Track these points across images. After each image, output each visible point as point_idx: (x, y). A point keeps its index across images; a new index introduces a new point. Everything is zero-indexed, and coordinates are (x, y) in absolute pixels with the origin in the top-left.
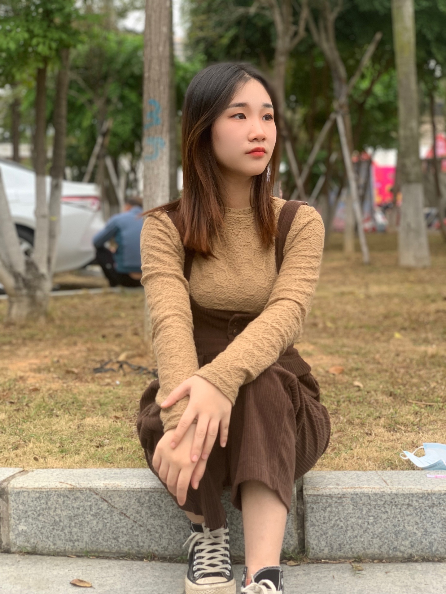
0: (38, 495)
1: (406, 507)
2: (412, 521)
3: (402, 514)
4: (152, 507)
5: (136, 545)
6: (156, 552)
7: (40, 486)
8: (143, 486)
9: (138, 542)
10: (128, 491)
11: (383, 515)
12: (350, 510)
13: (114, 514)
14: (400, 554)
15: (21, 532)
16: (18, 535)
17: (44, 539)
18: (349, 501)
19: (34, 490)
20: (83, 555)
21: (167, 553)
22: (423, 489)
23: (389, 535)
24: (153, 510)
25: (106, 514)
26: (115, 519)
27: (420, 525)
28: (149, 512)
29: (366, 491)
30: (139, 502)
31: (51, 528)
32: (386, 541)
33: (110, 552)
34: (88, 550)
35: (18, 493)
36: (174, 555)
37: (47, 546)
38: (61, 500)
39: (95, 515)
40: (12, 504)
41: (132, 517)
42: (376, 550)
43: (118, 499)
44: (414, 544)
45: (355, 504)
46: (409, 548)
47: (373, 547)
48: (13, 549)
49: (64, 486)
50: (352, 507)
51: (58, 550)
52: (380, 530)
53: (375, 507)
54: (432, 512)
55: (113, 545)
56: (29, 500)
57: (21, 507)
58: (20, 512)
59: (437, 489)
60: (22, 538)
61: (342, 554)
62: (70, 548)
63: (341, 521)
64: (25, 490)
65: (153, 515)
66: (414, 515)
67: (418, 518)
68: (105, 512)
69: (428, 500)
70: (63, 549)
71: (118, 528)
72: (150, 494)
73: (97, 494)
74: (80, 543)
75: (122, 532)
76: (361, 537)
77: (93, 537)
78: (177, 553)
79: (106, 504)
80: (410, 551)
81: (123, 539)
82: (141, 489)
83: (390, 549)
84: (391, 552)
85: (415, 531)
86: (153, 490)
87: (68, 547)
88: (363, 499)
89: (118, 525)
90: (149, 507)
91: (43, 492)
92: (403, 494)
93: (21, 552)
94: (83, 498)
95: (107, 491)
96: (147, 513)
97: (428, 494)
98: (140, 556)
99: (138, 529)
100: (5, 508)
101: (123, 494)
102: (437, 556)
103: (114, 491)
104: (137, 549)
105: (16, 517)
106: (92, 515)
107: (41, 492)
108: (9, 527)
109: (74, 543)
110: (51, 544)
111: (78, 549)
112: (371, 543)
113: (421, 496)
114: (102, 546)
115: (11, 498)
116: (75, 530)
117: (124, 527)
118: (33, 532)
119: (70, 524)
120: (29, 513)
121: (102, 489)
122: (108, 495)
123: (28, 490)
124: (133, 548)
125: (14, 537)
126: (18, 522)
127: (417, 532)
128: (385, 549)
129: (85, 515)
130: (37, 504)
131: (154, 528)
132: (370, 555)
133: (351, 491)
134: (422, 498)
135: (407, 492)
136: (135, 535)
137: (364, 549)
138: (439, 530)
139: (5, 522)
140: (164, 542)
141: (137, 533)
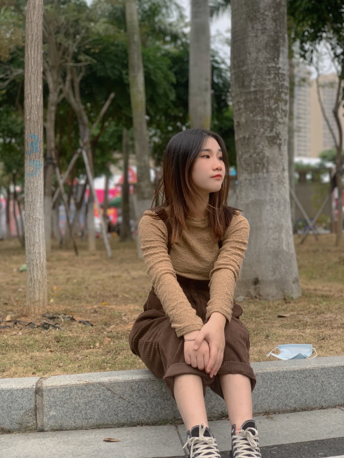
0: (64, 390)
1: (291, 379)
2: (295, 387)
3: (289, 384)
4: (140, 391)
5: (130, 418)
6: (143, 421)
7: (65, 384)
8: (134, 379)
9: (131, 415)
10: (124, 382)
11: (279, 385)
12: (261, 384)
13: (115, 398)
14: (289, 408)
15: (51, 416)
16: (50, 419)
17: (68, 420)
18: (260, 377)
19: (61, 387)
20: (95, 427)
21: (149, 421)
22: (300, 367)
23: (282, 397)
24: (141, 394)
25: (110, 399)
26: (116, 402)
27: (300, 389)
28: (138, 395)
29: (269, 371)
30: (132, 389)
31: (73, 411)
32: (281, 401)
33: (113, 424)
34: (98, 424)
35: (50, 390)
36: (154, 421)
37: (70, 424)
38: (79, 392)
39: (102, 400)
40: (45, 398)
41: (127, 399)
42: (276, 407)
43: (118, 388)
44: (297, 401)
45: (263, 379)
46: (294, 404)
47: (274, 405)
48: (46, 429)
49: (81, 382)
50: (261, 381)
51: (78, 426)
52: (278, 394)
53: (274, 381)
54: (306, 381)
55: (114, 419)
56: (58, 394)
57: (52, 399)
58: (52, 403)
59: (308, 367)
60: (52, 420)
61: (257, 411)
62: (86, 424)
63: (256, 391)
64: (55, 387)
65: (141, 397)
66: (296, 383)
67: (298, 385)
68: (109, 397)
69: (304, 374)
70: (80, 425)
71: (118, 407)
72: (139, 383)
73: (104, 386)
74: (92, 420)
75: (121, 410)
76: (267, 400)
77: (101, 415)
78: (156, 420)
79: (110, 392)
80: (294, 406)
81: (121, 414)
82: (133, 380)
83: (283, 405)
84: (284, 407)
85: (297, 393)
86: (141, 381)
87: (84, 423)
88: (267, 376)
89: (118, 405)
90: (138, 392)
91: (67, 387)
92: (290, 372)
93: (52, 430)
94: (94, 389)
95: (111, 383)
96: (137, 396)
97: (304, 370)
98: (132, 424)
99: (131, 407)
100: (40, 401)
101: (121, 384)
102: (310, 407)
103: (115, 383)
104: (131, 420)
105: (48, 406)
106: (101, 400)
107: (66, 388)
108: (43, 414)
109: (88, 420)
110: (73, 422)
111: (91, 424)
112: (273, 403)
113: (300, 372)
114: (107, 420)
115: (45, 394)
116: (89, 411)
117: (122, 406)
118: (60, 416)
119: (86, 408)
120: (58, 403)
121: (107, 383)
122: (111, 386)
123: (57, 387)
124: (128, 420)
125: (47, 420)
126: (49, 410)
127: (298, 394)
128: (280, 406)
129: (96, 401)
130: (63, 396)
131: (141, 405)
132: (273, 410)
133: (261, 371)
134: (300, 373)
135: (292, 370)
136: (129, 411)
137: (269, 407)
138: (309, 391)
139: (40, 411)
140: (148, 414)
141: (130, 409)
